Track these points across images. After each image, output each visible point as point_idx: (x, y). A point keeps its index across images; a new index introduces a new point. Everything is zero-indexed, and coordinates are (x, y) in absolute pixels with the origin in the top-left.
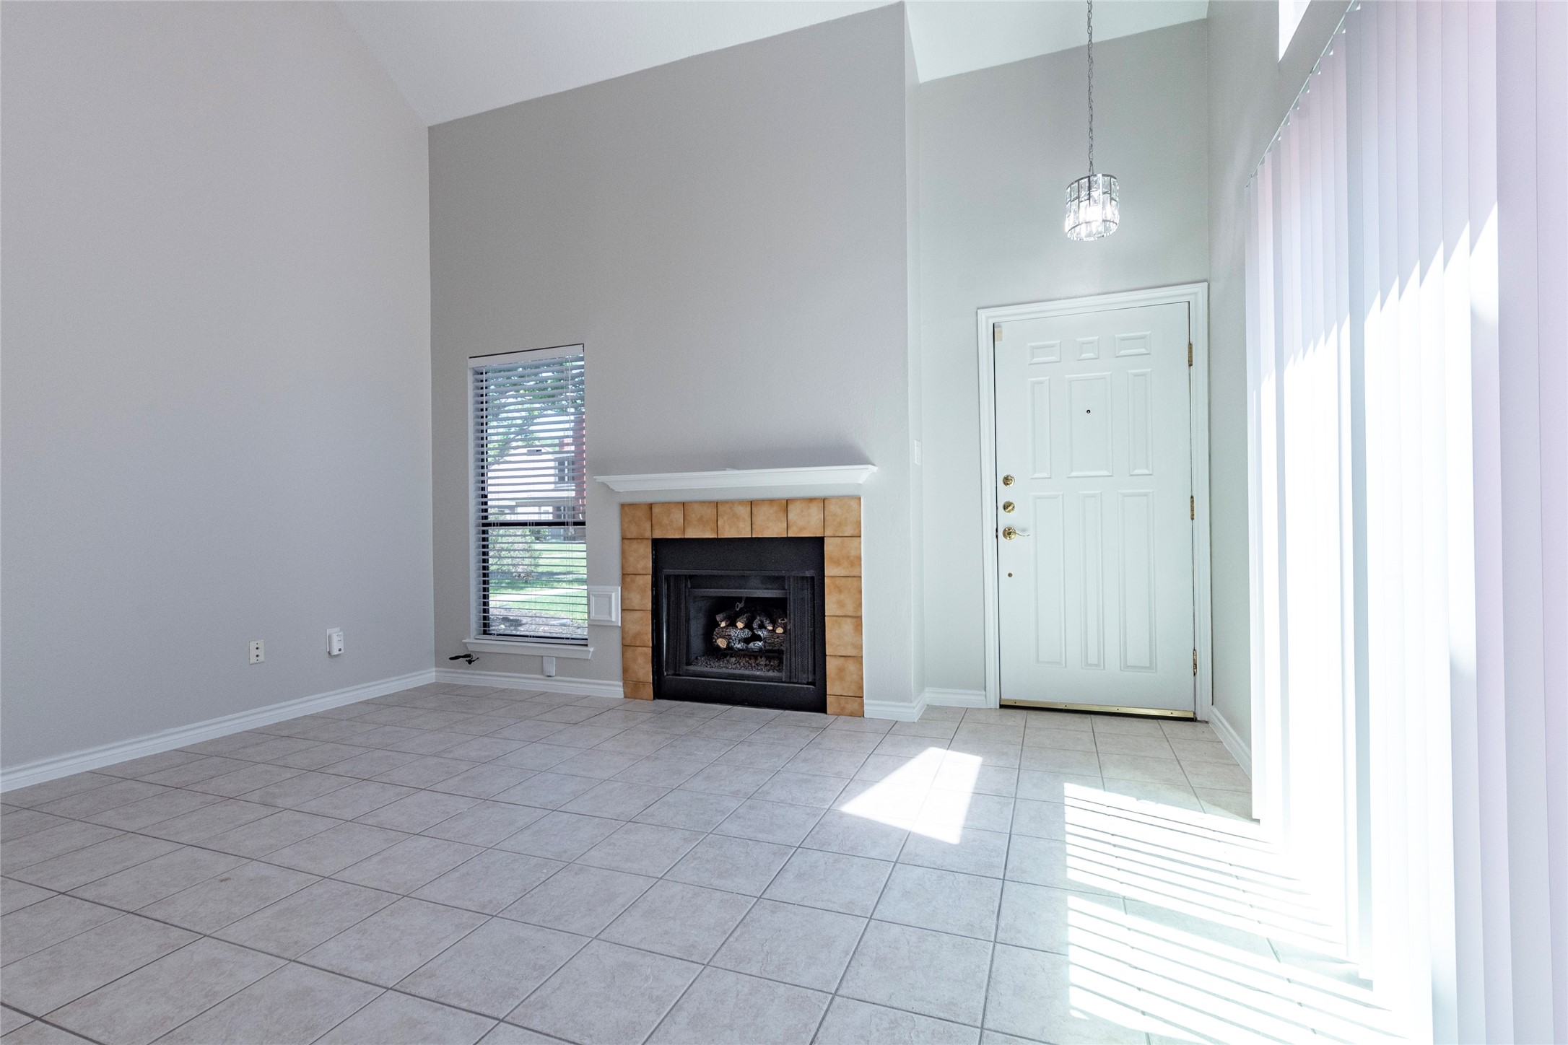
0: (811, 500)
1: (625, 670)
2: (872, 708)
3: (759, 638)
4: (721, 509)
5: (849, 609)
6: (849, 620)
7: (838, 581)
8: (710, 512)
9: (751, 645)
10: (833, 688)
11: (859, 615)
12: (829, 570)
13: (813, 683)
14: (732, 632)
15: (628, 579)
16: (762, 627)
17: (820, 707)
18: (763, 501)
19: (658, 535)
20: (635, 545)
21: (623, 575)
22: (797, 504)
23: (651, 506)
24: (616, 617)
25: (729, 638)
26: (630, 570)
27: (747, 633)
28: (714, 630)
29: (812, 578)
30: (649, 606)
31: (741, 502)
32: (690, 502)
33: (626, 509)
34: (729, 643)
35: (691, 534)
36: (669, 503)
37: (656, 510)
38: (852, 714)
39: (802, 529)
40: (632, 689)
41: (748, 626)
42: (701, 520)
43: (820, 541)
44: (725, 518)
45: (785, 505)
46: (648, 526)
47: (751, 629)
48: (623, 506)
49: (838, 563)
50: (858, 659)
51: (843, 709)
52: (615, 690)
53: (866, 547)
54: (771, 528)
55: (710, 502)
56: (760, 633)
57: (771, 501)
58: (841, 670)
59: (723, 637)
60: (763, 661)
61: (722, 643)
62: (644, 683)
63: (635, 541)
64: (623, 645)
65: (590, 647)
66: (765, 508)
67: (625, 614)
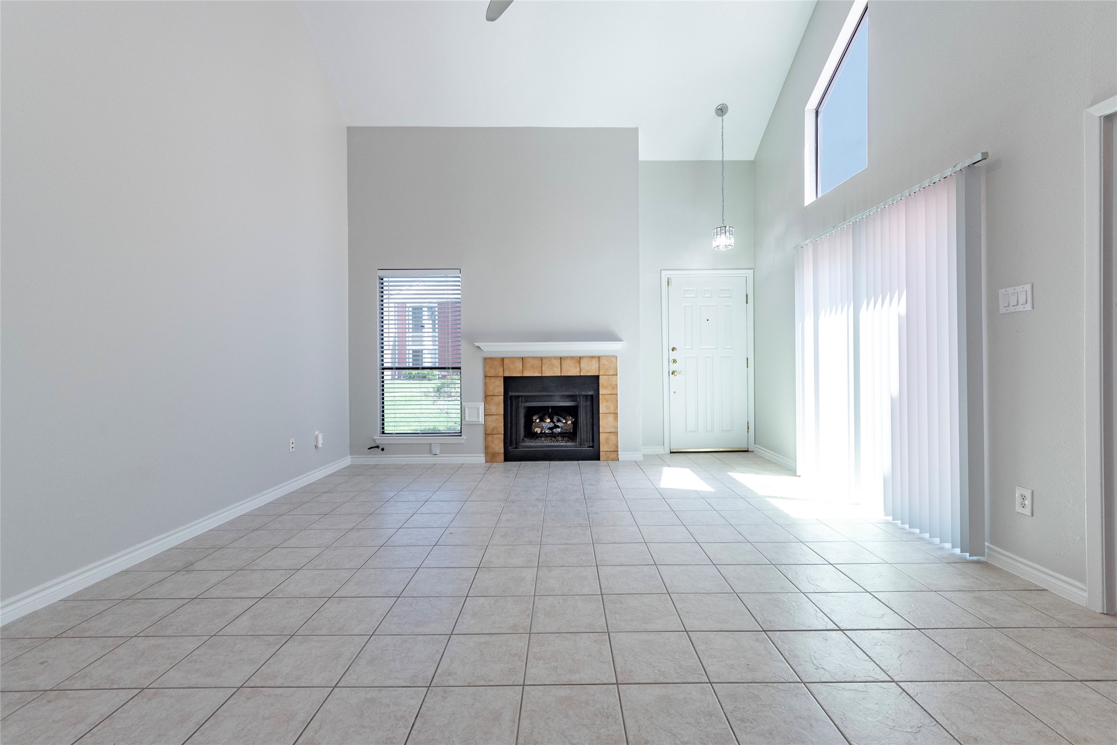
0: (593, 357)
1: (486, 448)
2: (622, 456)
3: (558, 427)
4: (544, 361)
5: (612, 410)
6: (612, 415)
7: (607, 397)
8: (538, 363)
9: (554, 430)
10: (603, 448)
11: (616, 412)
12: (602, 391)
13: (593, 447)
14: (544, 425)
15: (489, 398)
16: (559, 421)
17: (597, 458)
18: (567, 357)
19: (507, 375)
20: (493, 380)
21: (486, 396)
22: (585, 359)
23: (503, 359)
24: (481, 419)
25: (542, 428)
26: (490, 393)
27: (552, 425)
28: (532, 424)
29: (592, 395)
30: (502, 412)
31: (555, 358)
32: (525, 358)
33: (488, 361)
34: (542, 430)
35: (526, 374)
36: (514, 358)
37: (506, 361)
38: (612, 460)
39: (587, 372)
40: (490, 457)
41: (552, 421)
42: (533, 367)
43: (598, 377)
44: (547, 366)
45: (579, 359)
46: (501, 370)
47: (554, 423)
48: (485, 359)
49: (606, 388)
50: (616, 433)
51: (608, 458)
52: (481, 458)
53: (620, 380)
54: (571, 371)
55: (538, 358)
56: (558, 424)
57: (572, 358)
58: (607, 439)
59: (539, 427)
60: (560, 438)
61: (538, 430)
62: (499, 454)
63: (493, 378)
64: (486, 434)
65: (464, 437)
66: (568, 361)
67: (487, 417)
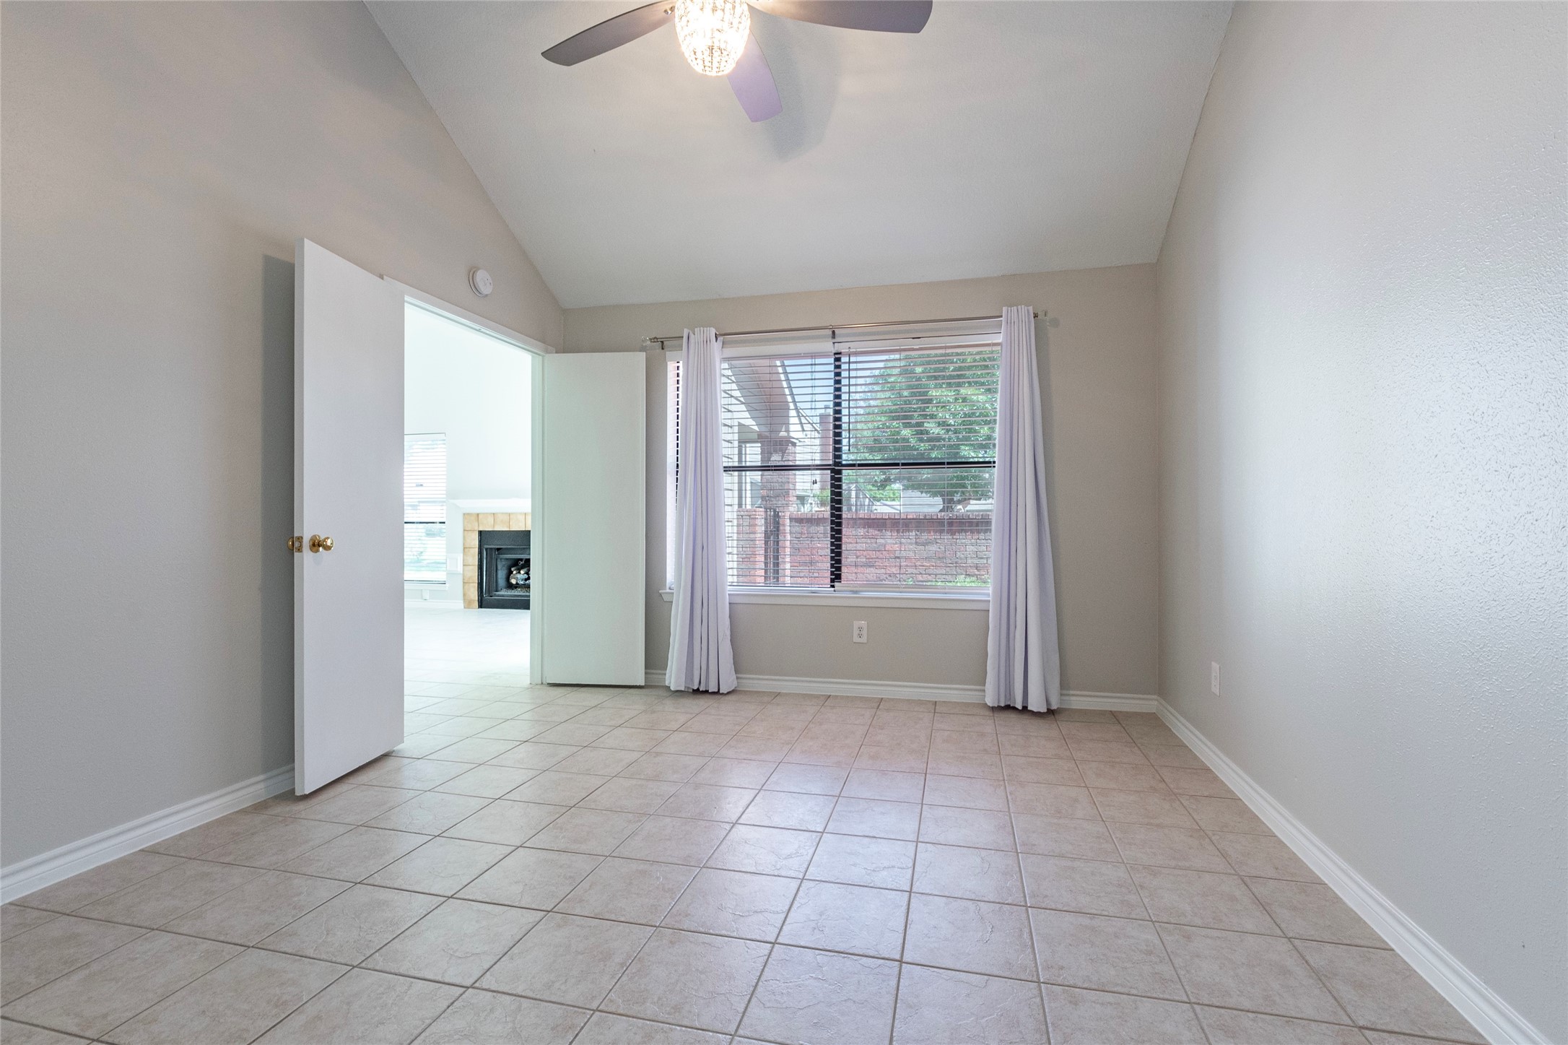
1: (464, 595)
4: (511, 517)
8: (507, 518)
14: (519, 576)
15: (466, 550)
19: (481, 528)
20: (470, 533)
21: (464, 548)
23: (478, 514)
24: (460, 569)
25: (517, 579)
26: (467, 546)
27: (525, 576)
28: (510, 575)
30: (477, 563)
31: (521, 513)
32: (497, 513)
33: (466, 516)
35: (497, 528)
36: (487, 513)
37: (480, 516)
40: (468, 604)
42: (502, 522)
44: (513, 520)
46: (477, 524)
48: (464, 514)
52: (460, 604)
55: (506, 513)
61: (513, 581)
62: (474, 601)
64: (464, 583)
65: (447, 585)
67: (465, 567)
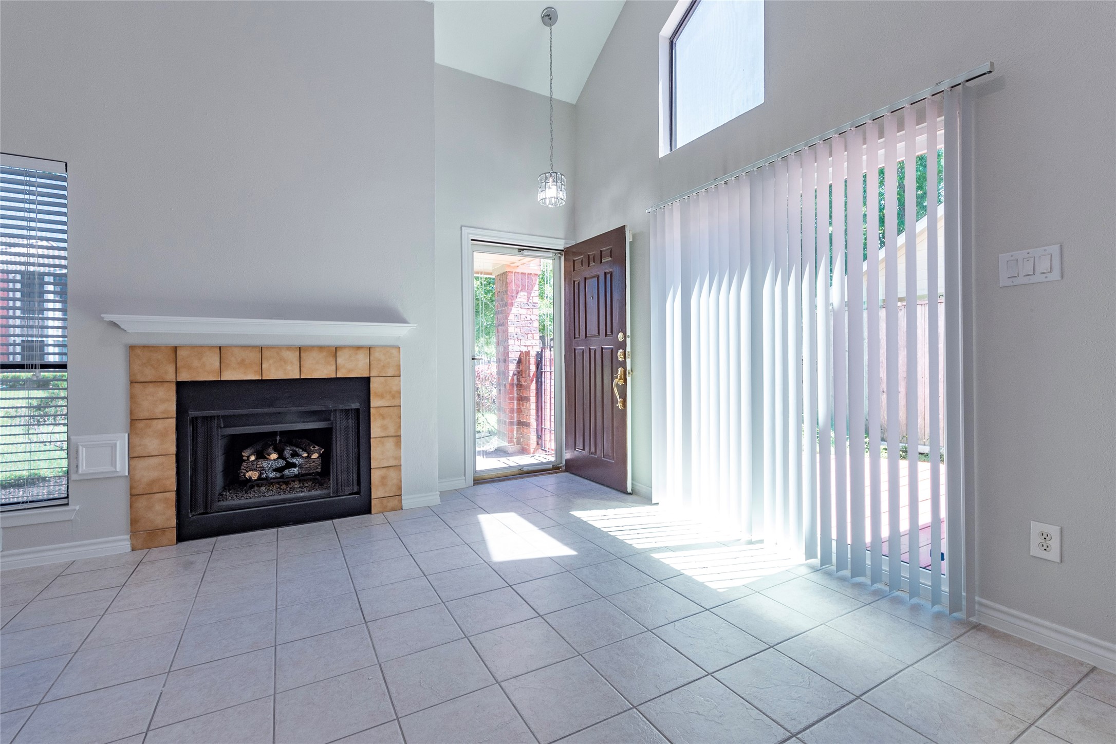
0: (359, 348)
1: (134, 521)
2: (408, 502)
3: (291, 465)
4: (266, 353)
5: (391, 431)
6: (391, 439)
7: (382, 411)
8: (255, 356)
9: (286, 472)
10: (376, 493)
11: (399, 434)
12: (374, 402)
13: (358, 493)
14: (265, 464)
15: (140, 425)
16: (295, 454)
17: (368, 511)
18: (311, 348)
19: (184, 377)
20: (150, 388)
21: (132, 420)
22: (346, 351)
23: (175, 349)
24: (121, 466)
25: (262, 470)
26: (142, 415)
27: (281, 463)
28: (241, 465)
29: (357, 410)
30: (173, 449)
31: (289, 348)
32: (228, 347)
33: (139, 351)
34: (261, 474)
35: (228, 376)
36: (201, 346)
37: (181, 353)
38: (393, 510)
39: (350, 371)
40: (144, 539)
41: (281, 456)
42: (242, 363)
43: (368, 380)
44: (271, 361)
45: (335, 351)
46: (171, 369)
47: (285, 459)
48: (132, 348)
49: (382, 396)
50: (398, 467)
51: (385, 507)
52: (122, 544)
53: (405, 384)
54: (320, 369)
55: (253, 347)
56: (294, 460)
57: (321, 348)
58: (384, 478)
59: (255, 470)
60: (296, 485)
61: (254, 475)
62: (164, 528)
63: (151, 385)
64: (132, 495)
65: (74, 506)
66: (314, 354)
67: (134, 462)
